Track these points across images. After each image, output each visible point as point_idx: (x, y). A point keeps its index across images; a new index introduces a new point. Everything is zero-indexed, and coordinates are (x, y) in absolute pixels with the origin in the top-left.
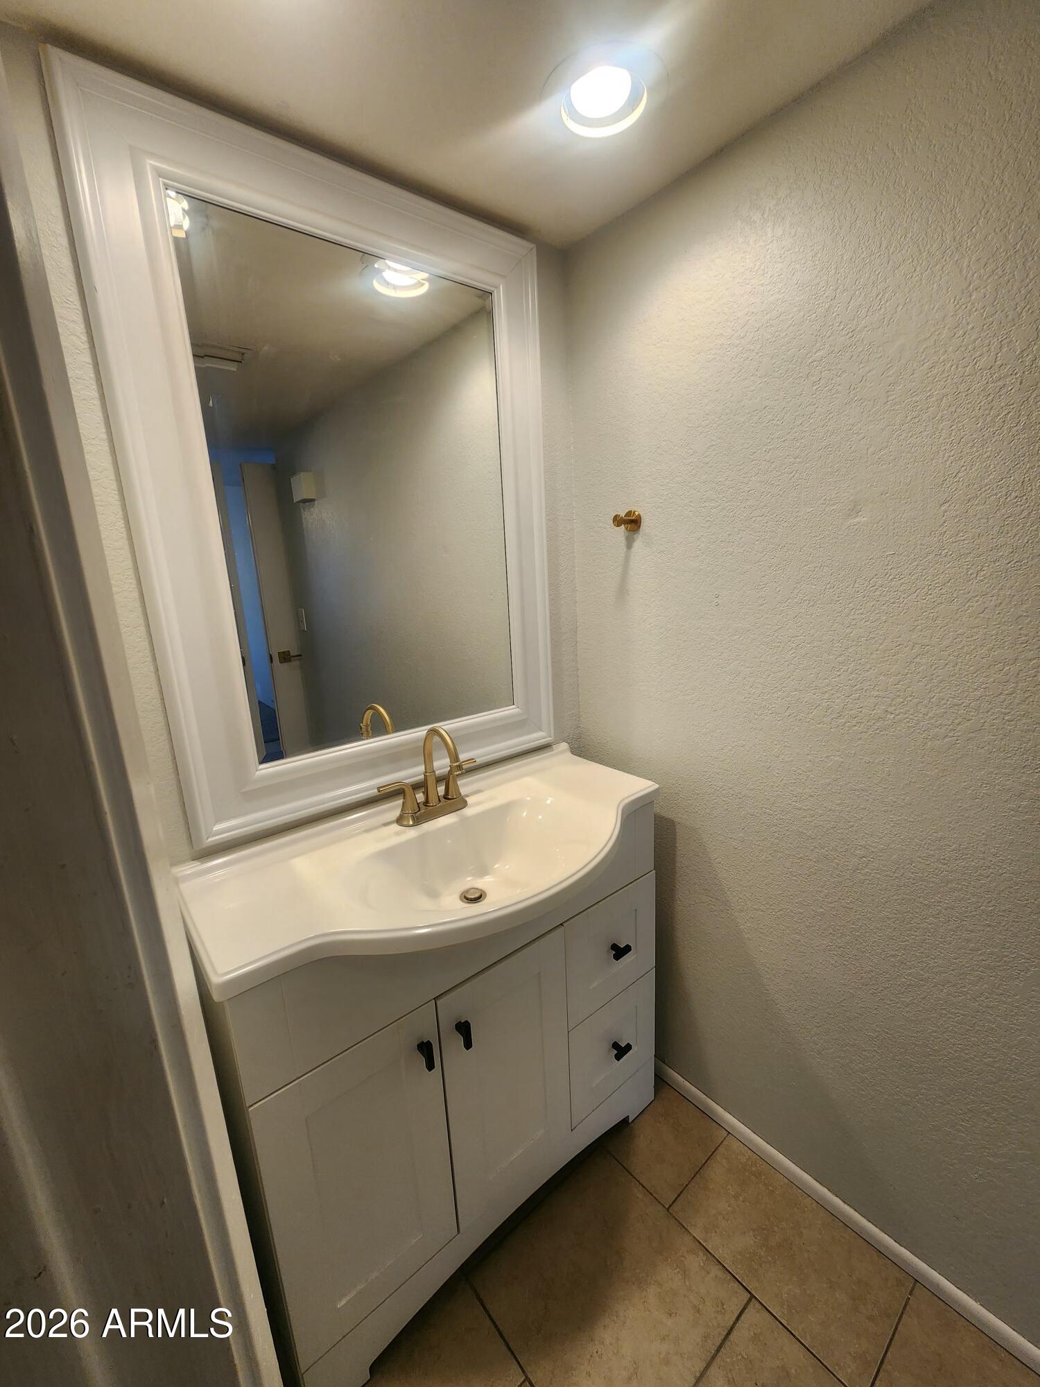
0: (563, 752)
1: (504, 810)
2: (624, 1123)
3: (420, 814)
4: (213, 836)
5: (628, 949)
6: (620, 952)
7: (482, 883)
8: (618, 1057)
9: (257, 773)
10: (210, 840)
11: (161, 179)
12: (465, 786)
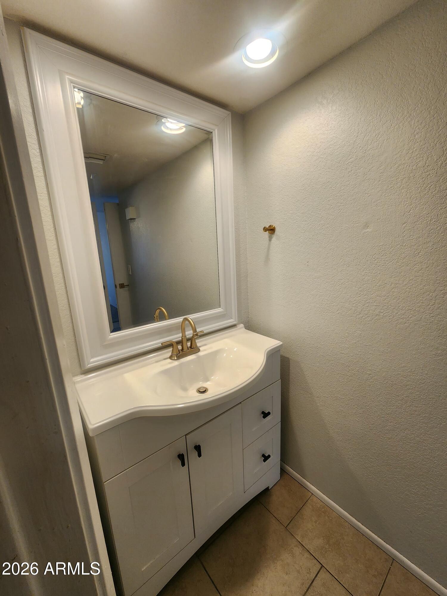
0: (242, 328)
1: (216, 353)
2: (267, 490)
3: (180, 355)
4: (90, 364)
5: (269, 413)
6: (265, 415)
7: (206, 385)
8: (265, 461)
9: (110, 337)
10: (89, 366)
11: (72, 84)
12: (199, 342)
